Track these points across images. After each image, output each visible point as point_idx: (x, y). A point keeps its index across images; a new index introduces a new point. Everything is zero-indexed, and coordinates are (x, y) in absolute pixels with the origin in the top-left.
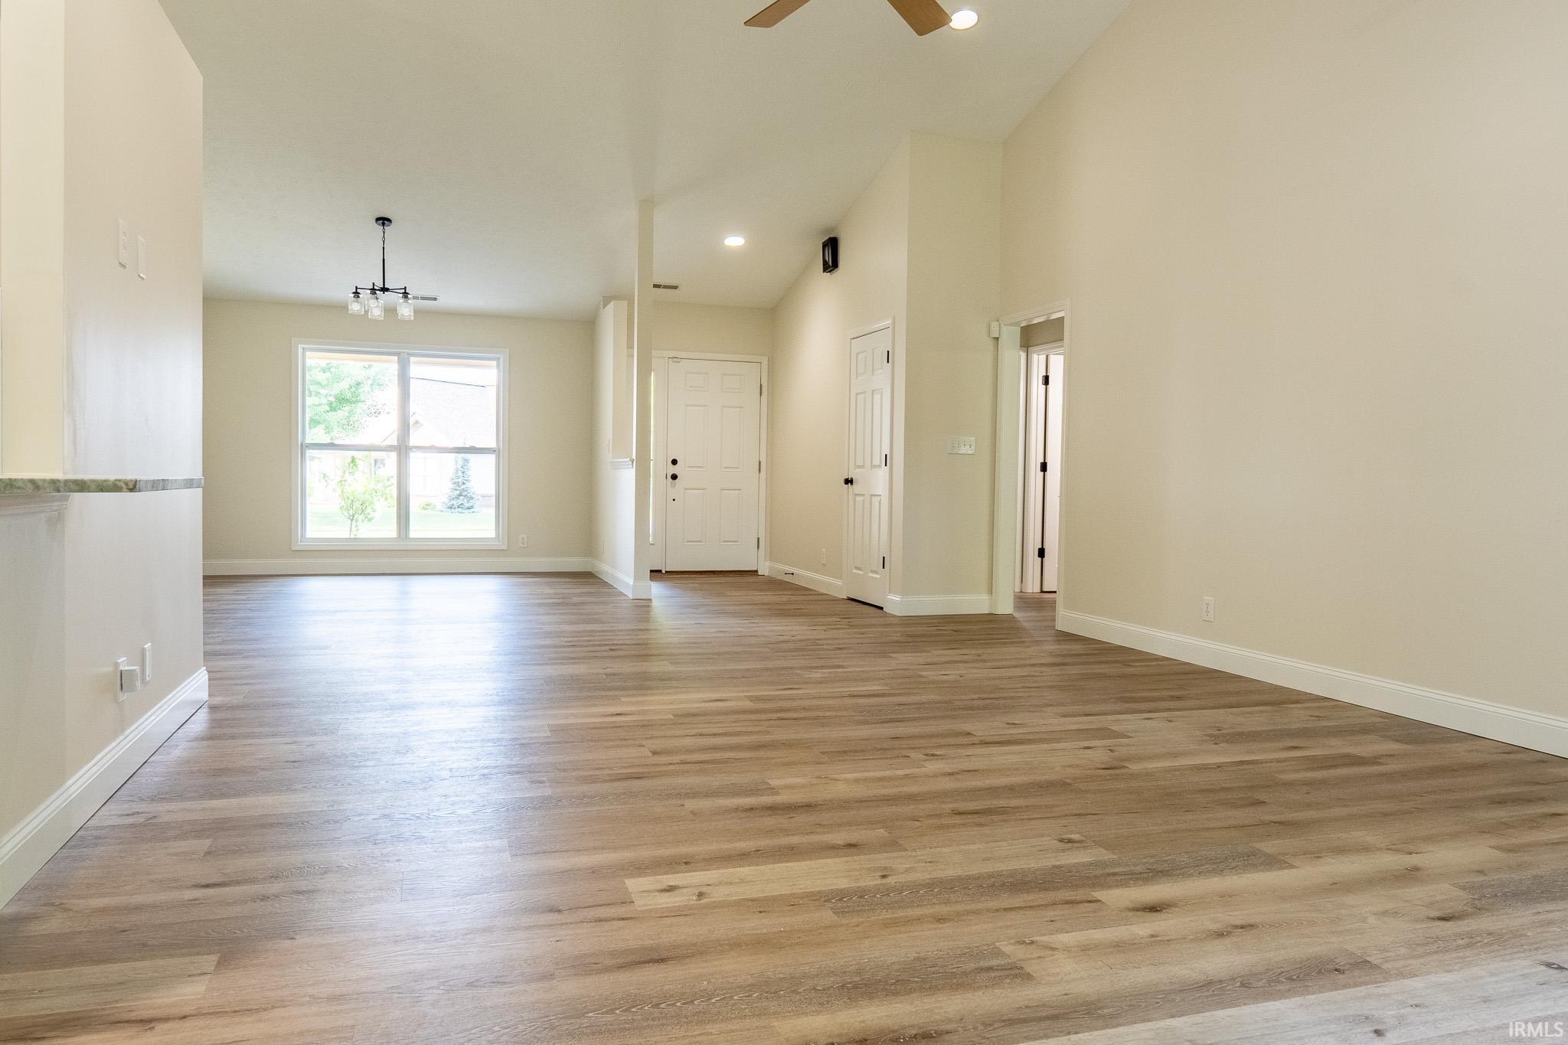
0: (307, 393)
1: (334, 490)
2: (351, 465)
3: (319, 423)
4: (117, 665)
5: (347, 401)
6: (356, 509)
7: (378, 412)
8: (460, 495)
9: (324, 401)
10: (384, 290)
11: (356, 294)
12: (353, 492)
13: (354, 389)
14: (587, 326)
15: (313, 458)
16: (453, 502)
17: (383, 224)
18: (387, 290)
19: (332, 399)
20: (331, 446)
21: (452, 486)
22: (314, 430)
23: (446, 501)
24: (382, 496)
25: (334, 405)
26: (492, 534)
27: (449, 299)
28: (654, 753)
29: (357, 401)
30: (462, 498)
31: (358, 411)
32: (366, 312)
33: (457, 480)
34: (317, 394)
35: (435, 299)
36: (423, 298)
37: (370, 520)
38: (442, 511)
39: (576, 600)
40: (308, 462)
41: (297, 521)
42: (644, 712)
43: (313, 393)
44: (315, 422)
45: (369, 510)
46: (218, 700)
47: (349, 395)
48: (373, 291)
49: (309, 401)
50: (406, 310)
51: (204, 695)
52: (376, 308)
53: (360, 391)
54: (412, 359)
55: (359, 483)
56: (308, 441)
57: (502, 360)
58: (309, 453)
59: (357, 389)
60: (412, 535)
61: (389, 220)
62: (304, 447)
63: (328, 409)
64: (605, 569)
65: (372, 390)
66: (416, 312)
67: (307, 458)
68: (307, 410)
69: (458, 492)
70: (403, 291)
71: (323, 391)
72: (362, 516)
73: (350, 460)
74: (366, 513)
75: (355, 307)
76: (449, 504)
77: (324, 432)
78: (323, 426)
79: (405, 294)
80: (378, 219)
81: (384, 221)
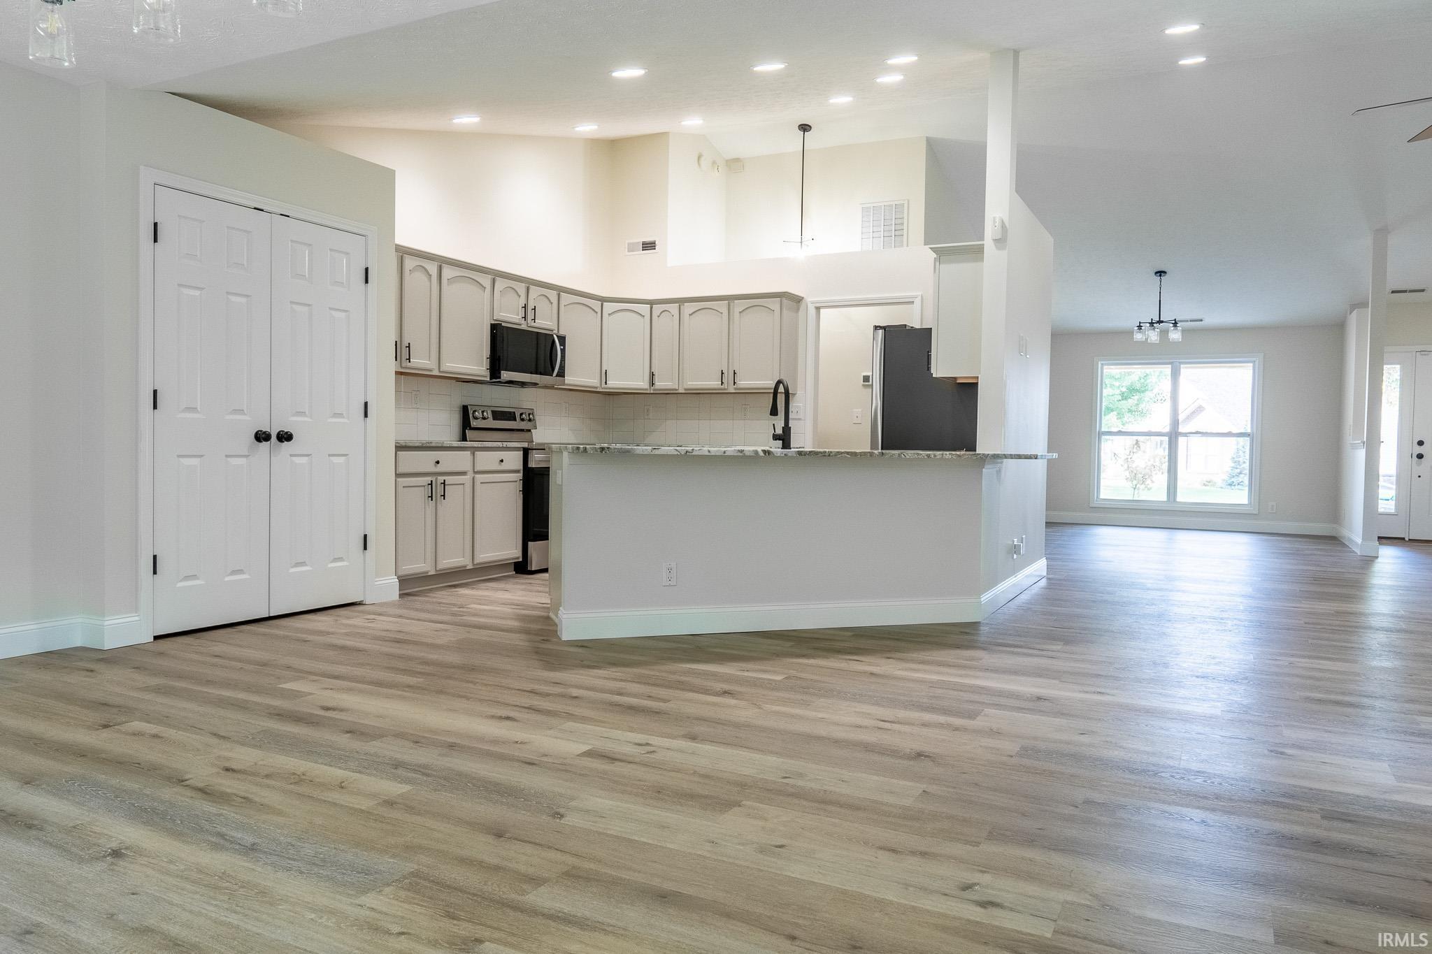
0: (1104, 386)
1: (1122, 465)
2: (1136, 446)
3: (1112, 411)
4: (1013, 541)
5: (1138, 391)
6: (1138, 478)
7: (1164, 399)
8: (1240, 473)
9: (1118, 392)
10: (1160, 322)
11: (1140, 327)
12: (1136, 467)
13: (1142, 380)
14: (1337, 329)
15: (1107, 440)
16: (1233, 480)
17: (1160, 275)
18: (1162, 322)
19: (1124, 389)
20: (1120, 433)
21: (1233, 465)
22: (1108, 417)
23: (1226, 477)
24: (1159, 470)
25: (1125, 395)
26: (1245, 501)
27: (1213, 319)
28: (1306, 623)
29: (1146, 390)
30: (1242, 476)
31: (1147, 399)
32: (1147, 339)
33: (1237, 459)
34: (1112, 386)
35: (1201, 320)
36: (1191, 321)
37: (1149, 489)
38: (1222, 488)
39: (1307, 552)
40: (1102, 443)
41: (1094, 485)
42: (1314, 608)
43: (1108, 385)
44: (1110, 410)
45: (1148, 482)
46: (1051, 576)
47: (1138, 386)
48: (1152, 324)
49: (1105, 392)
50: (1175, 335)
51: (1045, 574)
52: (1153, 336)
53: (1148, 381)
54: (1182, 366)
55: (1140, 461)
56: (1103, 430)
57: (1257, 363)
58: (1104, 437)
59: (1145, 381)
60: (1179, 499)
61: (1165, 272)
62: (1101, 434)
63: (1120, 398)
64: (1345, 533)
65: (1159, 380)
66: (1183, 331)
67: (1102, 440)
68: (1104, 399)
69: (1238, 471)
70: (1173, 322)
71: (1117, 384)
72: (1143, 486)
73: (1134, 442)
74: (1146, 483)
75: (1138, 336)
76: (1229, 482)
77: (1116, 418)
78: (1115, 413)
79: (1175, 324)
80: (1156, 273)
81: (1160, 273)
